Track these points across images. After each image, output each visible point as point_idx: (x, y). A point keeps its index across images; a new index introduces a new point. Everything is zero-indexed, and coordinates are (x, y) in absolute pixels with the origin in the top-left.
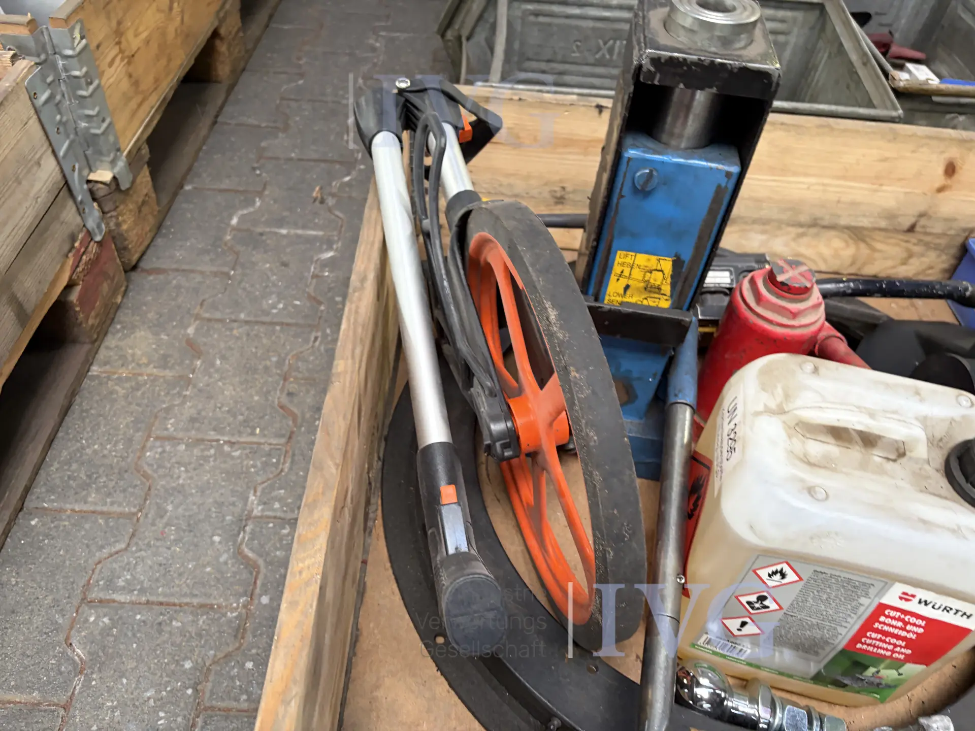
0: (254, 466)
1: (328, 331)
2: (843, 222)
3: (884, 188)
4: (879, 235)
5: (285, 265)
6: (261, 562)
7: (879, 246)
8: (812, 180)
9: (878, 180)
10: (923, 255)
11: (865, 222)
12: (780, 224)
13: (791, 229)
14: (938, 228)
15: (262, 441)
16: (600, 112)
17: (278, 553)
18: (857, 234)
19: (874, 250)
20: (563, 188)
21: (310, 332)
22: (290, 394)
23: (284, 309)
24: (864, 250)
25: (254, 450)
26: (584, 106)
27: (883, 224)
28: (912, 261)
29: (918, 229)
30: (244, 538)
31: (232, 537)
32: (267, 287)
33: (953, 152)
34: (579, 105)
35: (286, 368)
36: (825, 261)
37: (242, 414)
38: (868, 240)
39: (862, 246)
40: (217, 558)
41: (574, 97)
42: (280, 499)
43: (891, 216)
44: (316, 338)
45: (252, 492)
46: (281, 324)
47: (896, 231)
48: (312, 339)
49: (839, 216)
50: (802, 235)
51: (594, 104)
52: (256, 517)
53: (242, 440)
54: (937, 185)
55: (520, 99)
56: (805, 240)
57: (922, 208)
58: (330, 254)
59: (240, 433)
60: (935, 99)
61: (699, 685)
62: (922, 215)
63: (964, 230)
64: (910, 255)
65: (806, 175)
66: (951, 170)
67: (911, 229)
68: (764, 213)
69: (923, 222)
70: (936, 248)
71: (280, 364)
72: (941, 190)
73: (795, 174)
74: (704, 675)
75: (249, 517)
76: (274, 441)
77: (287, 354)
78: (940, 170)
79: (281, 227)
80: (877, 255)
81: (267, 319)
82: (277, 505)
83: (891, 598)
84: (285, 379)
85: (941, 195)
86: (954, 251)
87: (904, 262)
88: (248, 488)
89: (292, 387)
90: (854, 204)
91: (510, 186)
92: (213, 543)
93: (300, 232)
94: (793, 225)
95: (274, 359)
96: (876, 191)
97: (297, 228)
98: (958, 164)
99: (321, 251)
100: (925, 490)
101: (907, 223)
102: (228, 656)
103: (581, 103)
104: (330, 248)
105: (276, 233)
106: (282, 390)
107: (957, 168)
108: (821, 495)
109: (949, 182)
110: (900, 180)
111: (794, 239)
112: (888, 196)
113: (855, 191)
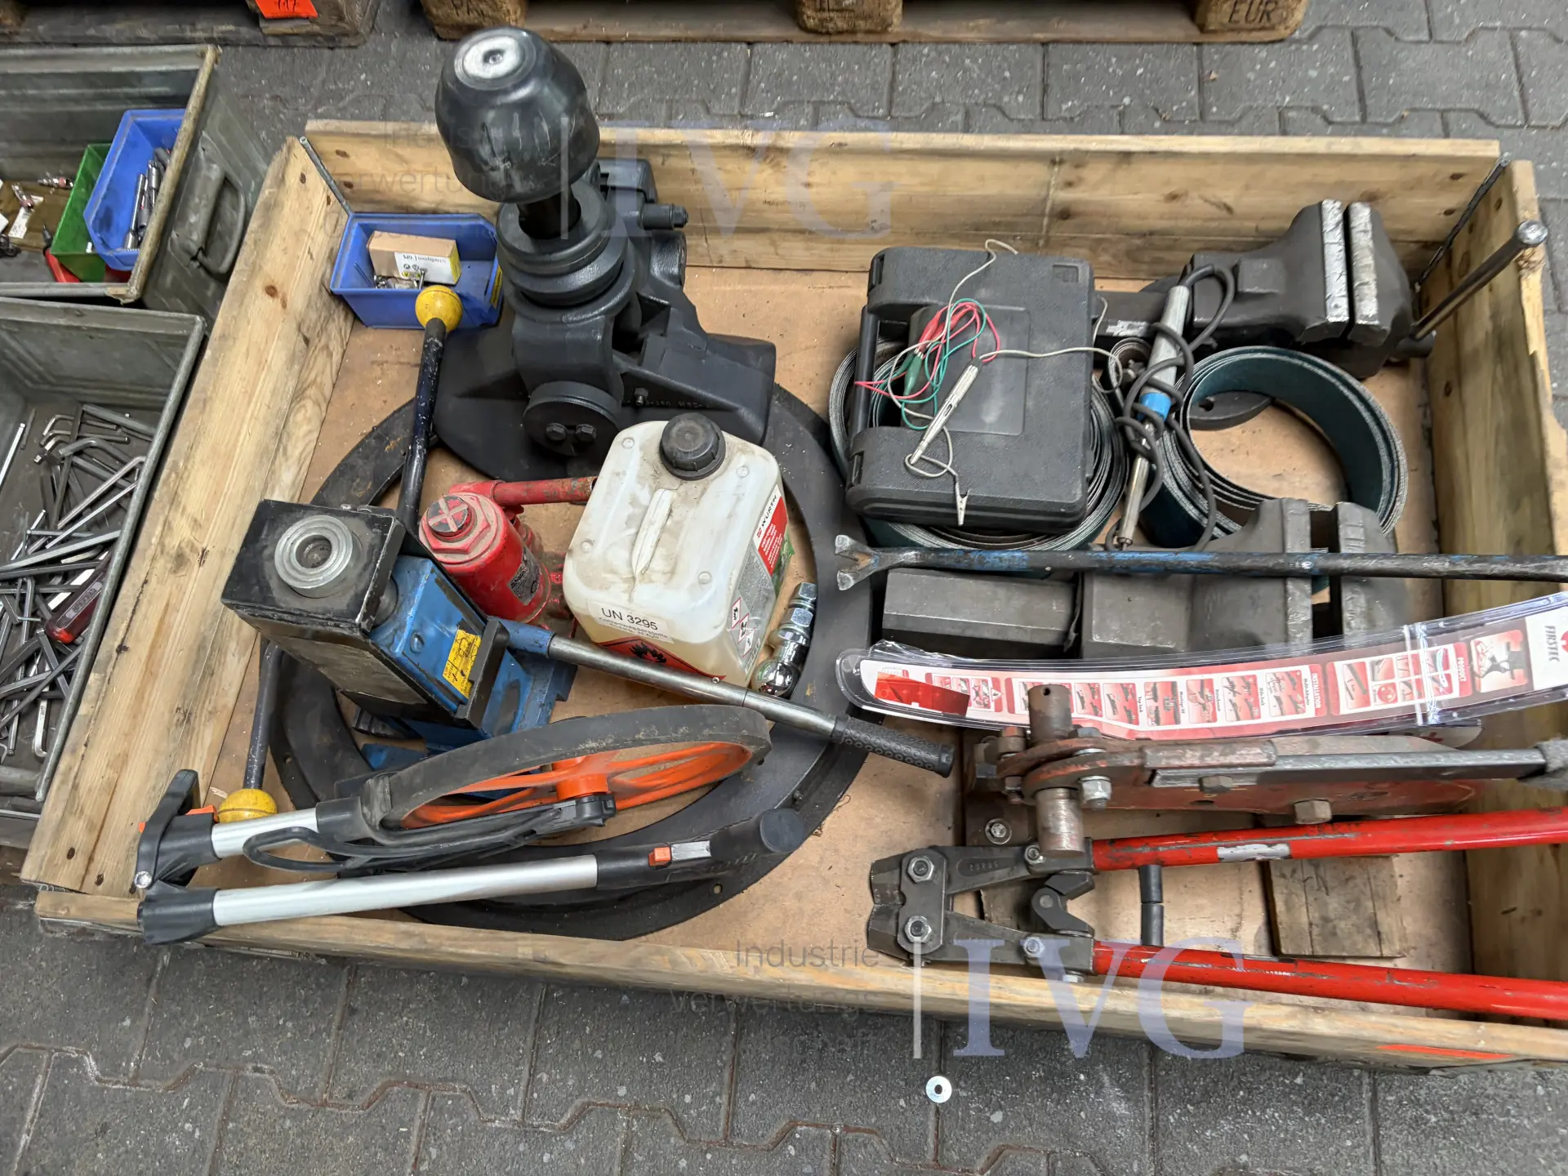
0: (455, 1126)
1: (249, 1053)
2: (285, 406)
3: (269, 359)
4: (305, 374)
5: (104, 1128)
6: (578, 1102)
7: (312, 376)
8: (245, 427)
9: (261, 364)
10: (329, 336)
11: (291, 384)
12: (272, 472)
13: (277, 462)
14: (313, 316)
15: (418, 1123)
16: (126, 649)
17: (570, 1083)
18: (298, 395)
19: (314, 382)
21: (246, 1079)
22: (350, 1096)
23: (194, 1121)
24: (311, 392)
25: (429, 1130)
27: (296, 367)
28: (331, 348)
29: (308, 335)
30: (547, 1126)
31: (543, 1141)
32: (146, 1153)
33: (259, 285)
35: (304, 1106)
36: (310, 432)
37: (376, 1154)
38: (305, 386)
39: (308, 392)
40: (569, 1153)
41: (93, 677)
42: (503, 1088)
43: (292, 360)
44: (256, 1070)
45: (489, 1124)
46: (224, 1122)
47: (306, 356)
48: (258, 1075)
49: (280, 408)
50: (285, 449)
51: (115, 654)
52: (523, 1117)
53: (413, 1148)
54: (280, 306)
55: (86, 745)
56: (289, 448)
57: (294, 326)
58: (90, 1062)
59: (404, 1152)
61: (774, 681)
62: (299, 329)
63: (320, 290)
64: (327, 347)
65: (239, 434)
66: (271, 291)
67: (307, 341)
69: (304, 330)
70: (328, 320)
71: (296, 1115)
72: (284, 306)
73: (235, 446)
74: (766, 676)
75: (522, 1123)
76: (421, 1107)
77: (281, 1108)
78: (270, 300)
79: (15, 1146)
80: (319, 379)
81: (211, 1146)
82: (511, 1091)
84: (325, 1104)
85: (288, 306)
86: (333, 305)
87: (330, 355)
88: (484, 1129)
89: (339, 1093)
90: (274, 392)
92: (551, 1161)
93: (29, 1115)
94: (275, 458)
95: (288, 1123)
96: (270, 367)
97: (23, 1119)
98: (268, 283)
99: (82, 1076)
100: (698, 500)
101: (302, 344)
102: (678, 1122)
103: (109, 670)
104: (78, 1063)
105: (28, 1150)
106: (341, 1107)
107: (271, 284)
108: (705, 576)
109: (280, 295)
110: (267, 341)
111: (287, 460)
112: (277, 356)
113: (265, 387)
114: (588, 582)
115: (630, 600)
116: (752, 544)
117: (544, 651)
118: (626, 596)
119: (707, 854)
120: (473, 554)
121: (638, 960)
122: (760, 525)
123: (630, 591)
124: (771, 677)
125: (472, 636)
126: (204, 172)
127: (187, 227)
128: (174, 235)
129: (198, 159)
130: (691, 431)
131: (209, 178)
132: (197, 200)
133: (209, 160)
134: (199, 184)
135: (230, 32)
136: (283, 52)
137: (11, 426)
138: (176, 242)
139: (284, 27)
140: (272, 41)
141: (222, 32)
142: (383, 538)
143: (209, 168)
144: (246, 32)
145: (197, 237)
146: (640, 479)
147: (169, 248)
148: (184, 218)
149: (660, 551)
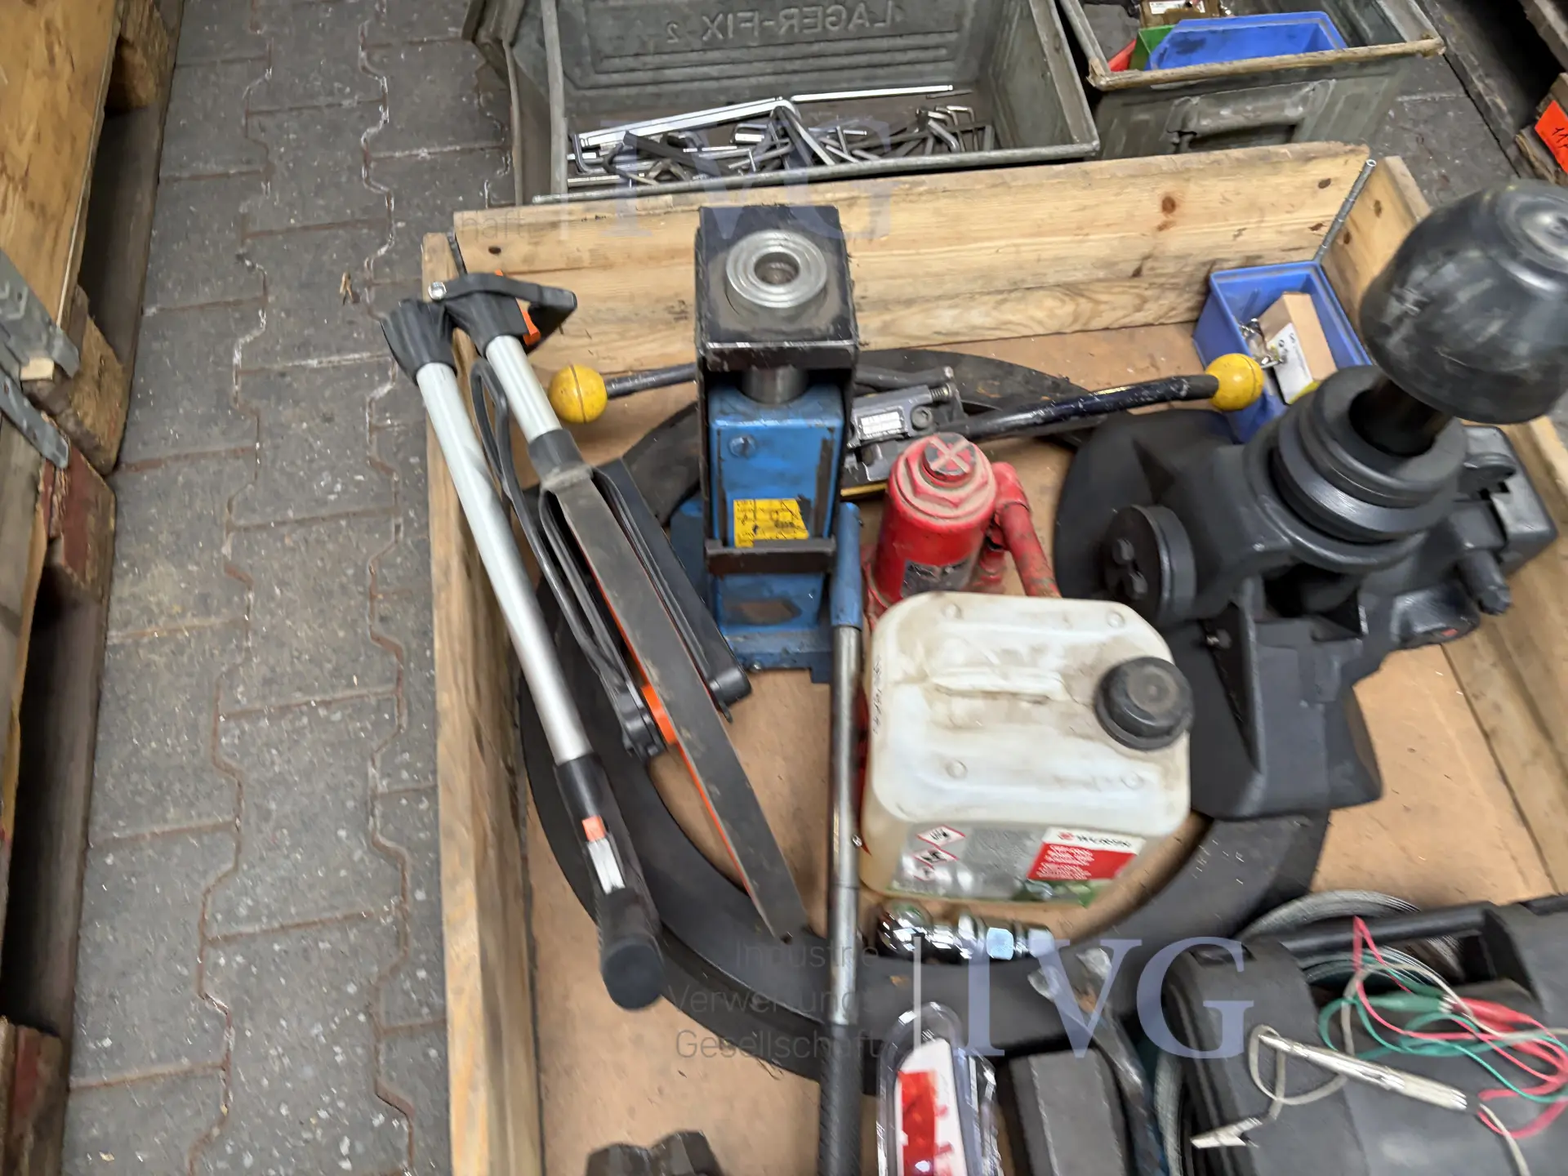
0: (363, 729)
1: (412, 514)
2: (1052, 279)
3: (1091, 237)
4: (1099, 286)
5: (328, 419)
6: (404, 851)
7: (1104, 297)
8: (1002, 243)
9: (1080, 230)
10: (1158, 298)
11: (1078, 276)
12: (972, 296)
13: (986, 298)
14: (1171, 268)
15: (364, 691)
17: (422, 835)
18: (1072, 290)
19: (1097, 302)
21: (388, 520)
22: (383, 619)
23: (345, 491)
24: (1085, 305)
25: (357, 708)
26: (683, 211)
27: (1101, 274)
28: (1147, 306)
29: (1145, 272)
30: (375, 824)
31: (359, 826)
32: (312, 461)
33: (1168, 187)
34: (676, 212)
35: (369, 581)
36: (1040, 323)
37: (329, 661)
38: (1086, 293)
39: (1082, 301)
40: (350, 855)
41: (669, 198)
42: (408, 766)
43: (1108, 264)
44: (398, 528)
45: (369, 763)
46: (347, 515)
47: (1119, 279)
48: (393, 529)
49: (1045, 275)
50: (1004, 301)
51: (696, 207)
52: (383, 795)
53: (339, 695)
54: (1158, 223)
55: (597, 217)
56: (1008, 306)
57: (1146, 250)
58: (388, 387)
59: (333, 688)
62: (1146, 258)
63: (1204, 264)
64: (1145, 300)
65: (989, 239)
66: (1169, 205)
67: (1137, 273)
68: (949, 287)
69: (1149, 264)
70: (1174, 287)
71: (359, 578)
72: (1161, 228)
73: (976, 240)
74: (904, 915)
75: (374, 797)
76: (380, 690)
77: (365, 562)
78: (1157, 207)
79: (308, 356)
80: (1102, 307)
81: (324, 512)
82: (405, 775)
83: (1052, 837)
84: (372, 598)
85: (1164, 233)
86: (1197, 287)
87: (1139, 309)
88: (364, 759)
89: (384, 608)
90: (1058, 259)
91: (610, 310)
92: (338, 839)
93: (335, 358)
94: (989, 293)
95: (350, 572)
96: (1081, 242)
97: (331, 354)
98: (1176, 197)
99: (372, 386)
100: (1072, 733)
101: (1131, 269)
102: (395, 970)
103: (679, 208)
104: (384, 379)
105: (303, 368)
106: (372, 616)
107: (1177, 202)
108: (958, 768)
109: (1171, 218)
110: (1108, 225)
111: (995, 308)
112: (1099, 245)
113: (1056, 246)
114: (905, 627)
115: (897, 683)
116: (1043, 828)
117: (834, 622)
118: (898, 676)
119: (607, 888)
120: (916, 502)
121: (451, 835)
122: (1076, 833)
123: (908, 680)
124: (902, 922)
125: (800, 522)
126: (1287, 101)
127: (1213, 110)
128: (1195, 100)
129: (1299, 88)
130: (1162, 691)
131: (1282, 108)
132: (1249, 108)
133: (1304, 100)
134: (1273, 101)
135: (1499, 108)
136: (1506, 166)
137: (946, 79)
138: (1187, 107)
139: (1533, 150)
140: (1512, 151)
141: (1495, 104)
142: (824, 339)
143: (1295, 105)
144: (1508, 123)
145: (1206, 124)
146: (1072, 650)
147: (1177, 102)
148: (1222, 102)
149: (979, 704)
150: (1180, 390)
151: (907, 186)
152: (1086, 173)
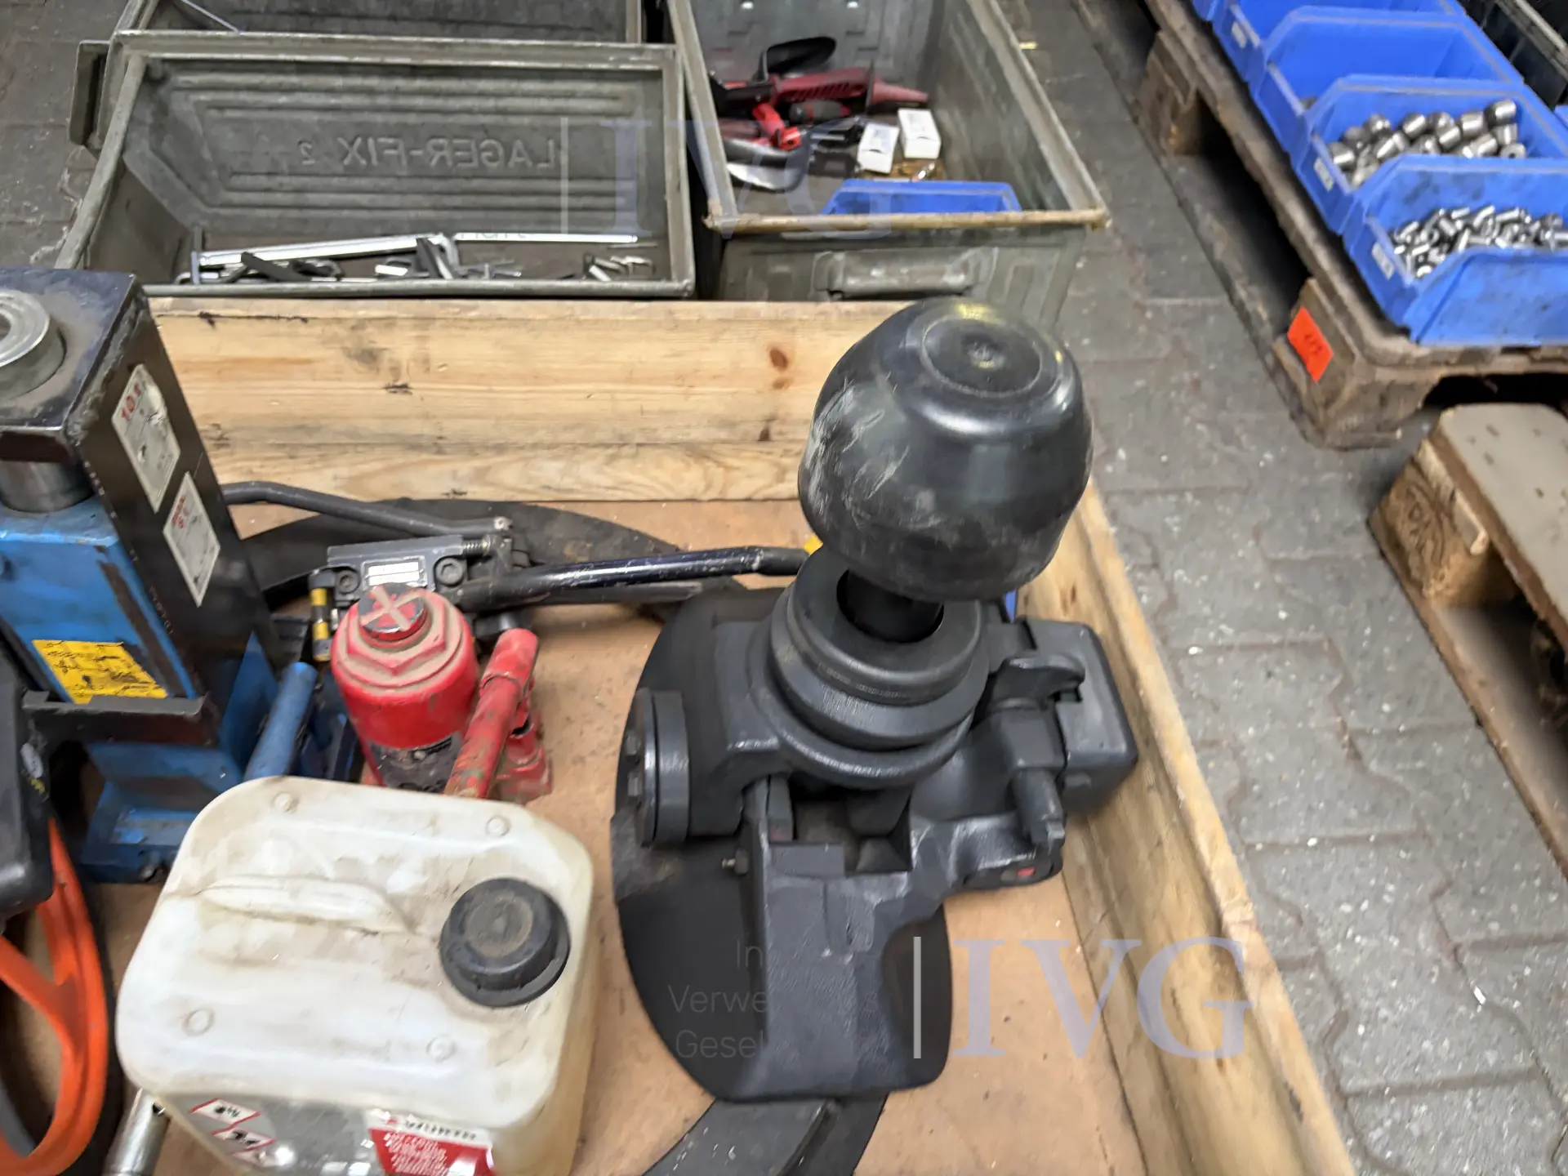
2: (665, 436)
3: (697, 390)
4: (725, 449)
7: (734, 462)
8: (591, 387)
9: (682, 380)
11: (696, 435)
12: (574, 448)
13: (593, 452)
14: (802, 433)
16: (212, 323)
18: (693, 451)
19: (728, 468)
20: (217, 426)
24: (714, 469)
26: (180, 316)
27: (721, 434)
28: (788, 475)
29: (773, 436)
33: (770, 337)
34: (172, 316)
36: (668, 486)
38: (713, 456)
39: (709, 464)
41: (169, 300)
43: (728, 424)
47: (746, 441)
49: (655, 430)
50: (615, 457)
51: (197, 313)
54: (772, 379)
57: (767, 411)
60: (786, 235)
62: (770, 420)
64: (783, 468)
65: (574, 381)
66: (778, 359)
67: (765, 437)
68: (542, 435)
69: (776, 427)
72: (777, 386)
73: (557, 381)
80: (735, 474)
83: (375, 1122)
85: (782, 392)
87: (776, 480)
90: (668, 413)
94: (595, 446)
96: (687, 394)
98: (786, 350)
101: (757, 432)
103: (176, 313)
107: (788, 356)
108: (200, 1021)
109: (784, 374)
110: (715, 377)
111: (607, 464)
112: (710, 399)
113: (658, 396)
123: (184, 891)
125: (143, 676)
126: (949, 267)
127: (863, 270)
128: (840, 257)
129: (958, 253)
131: (942, 273)
132: (904, 270)
133: (965, 268)
134: (930, 266)
135: (1259, 316)
138: (830, 263)
139: (1288, 360)
140: (1269, 359)
141: (1256, 312)
143: (956, 272)
144: (1267, 330)
145: (853, 283)
147: (818, 256)
148: (872, 262)
150: (752, 562)
151: (457, 310)
152: (671, 313)
